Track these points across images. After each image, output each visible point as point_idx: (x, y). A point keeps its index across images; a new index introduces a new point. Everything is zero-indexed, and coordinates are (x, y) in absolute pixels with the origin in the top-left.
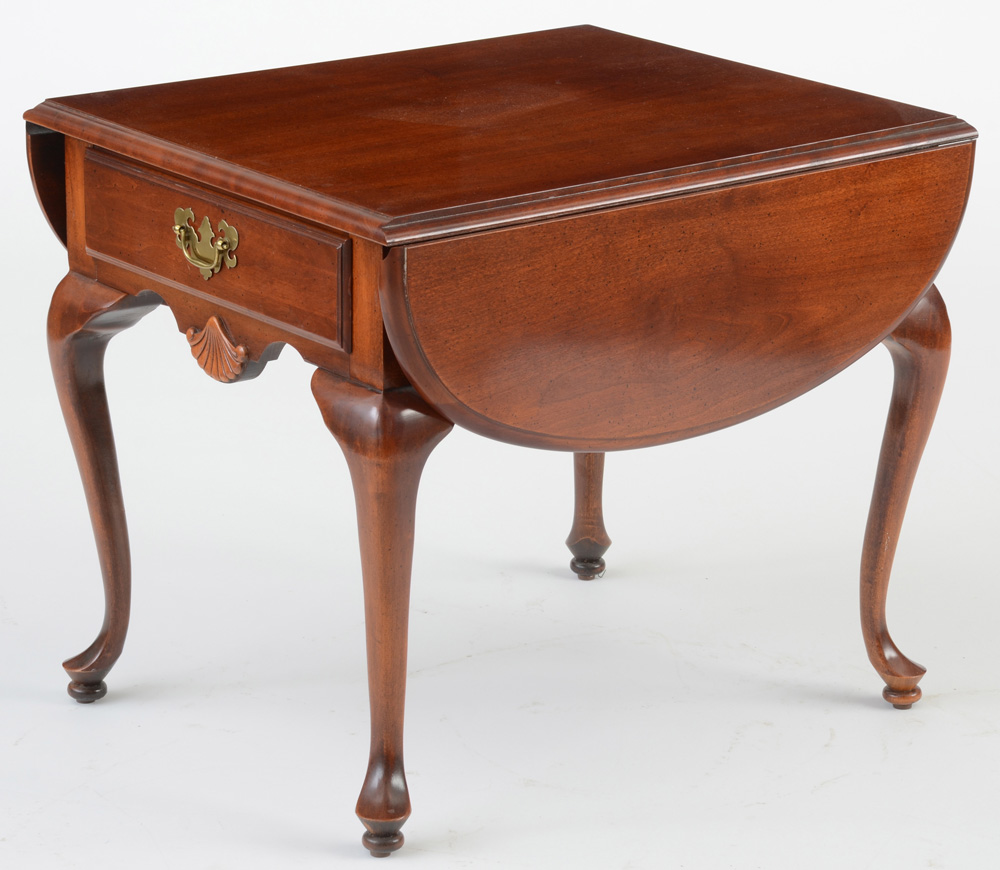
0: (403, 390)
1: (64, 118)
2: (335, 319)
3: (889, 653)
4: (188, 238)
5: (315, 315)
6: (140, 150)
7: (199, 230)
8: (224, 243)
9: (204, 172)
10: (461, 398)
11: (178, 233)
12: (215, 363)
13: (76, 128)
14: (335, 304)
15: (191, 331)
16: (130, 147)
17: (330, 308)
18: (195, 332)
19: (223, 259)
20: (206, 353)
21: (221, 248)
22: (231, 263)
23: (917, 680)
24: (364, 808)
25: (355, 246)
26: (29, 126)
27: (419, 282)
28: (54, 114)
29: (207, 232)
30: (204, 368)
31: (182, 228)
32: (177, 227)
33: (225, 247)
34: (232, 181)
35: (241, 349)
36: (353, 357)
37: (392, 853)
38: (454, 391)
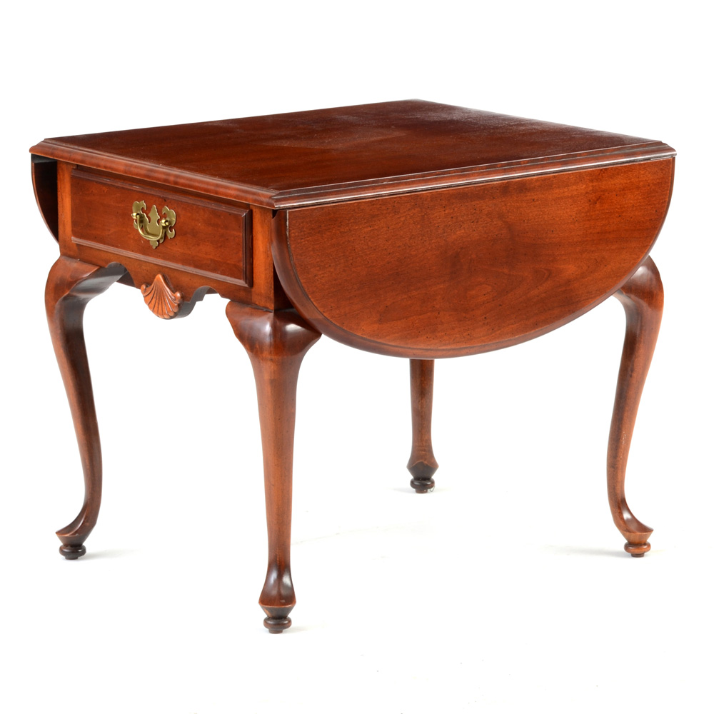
0: (287, 310)
1: (57, 149)
2: (242, 265)
3: (626, 516)
4: (142, 221)
5: (228, 264)
6: (108, 165)
7: (149, 215)
8: (166, 221)
9: (153, 174)
10: (325, 315)
11: (135, 218)
12: (160, 306)
13: (66, 155)
14: (241, 255)
15: (144, 286)
16: (102, 163)
17: (238, 257)
18: (147, 286)
19: (165, 233)
20: (154, 300)
21: (164, 225)
22: (171, 234)
23: (647, 537)
24: (265, 600)
25: (254, 214)
26: (33, 157)
27: (297, 234)
28: (50, 148)
29: (154, 215)
30: (153, 311)
31: (138, 214)
32: (135, 214)
33: (167, 223)
34: (172, 179)
35: (178, 295)
36: (253, 290)
37: (284, 630)
38: (321, 310)
